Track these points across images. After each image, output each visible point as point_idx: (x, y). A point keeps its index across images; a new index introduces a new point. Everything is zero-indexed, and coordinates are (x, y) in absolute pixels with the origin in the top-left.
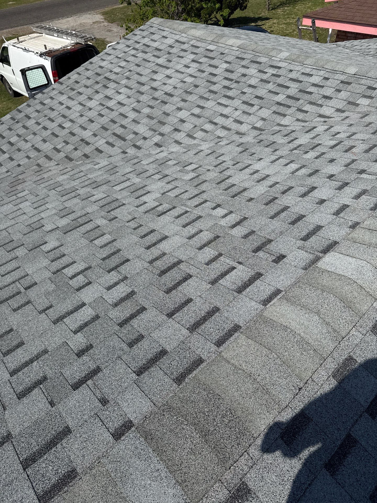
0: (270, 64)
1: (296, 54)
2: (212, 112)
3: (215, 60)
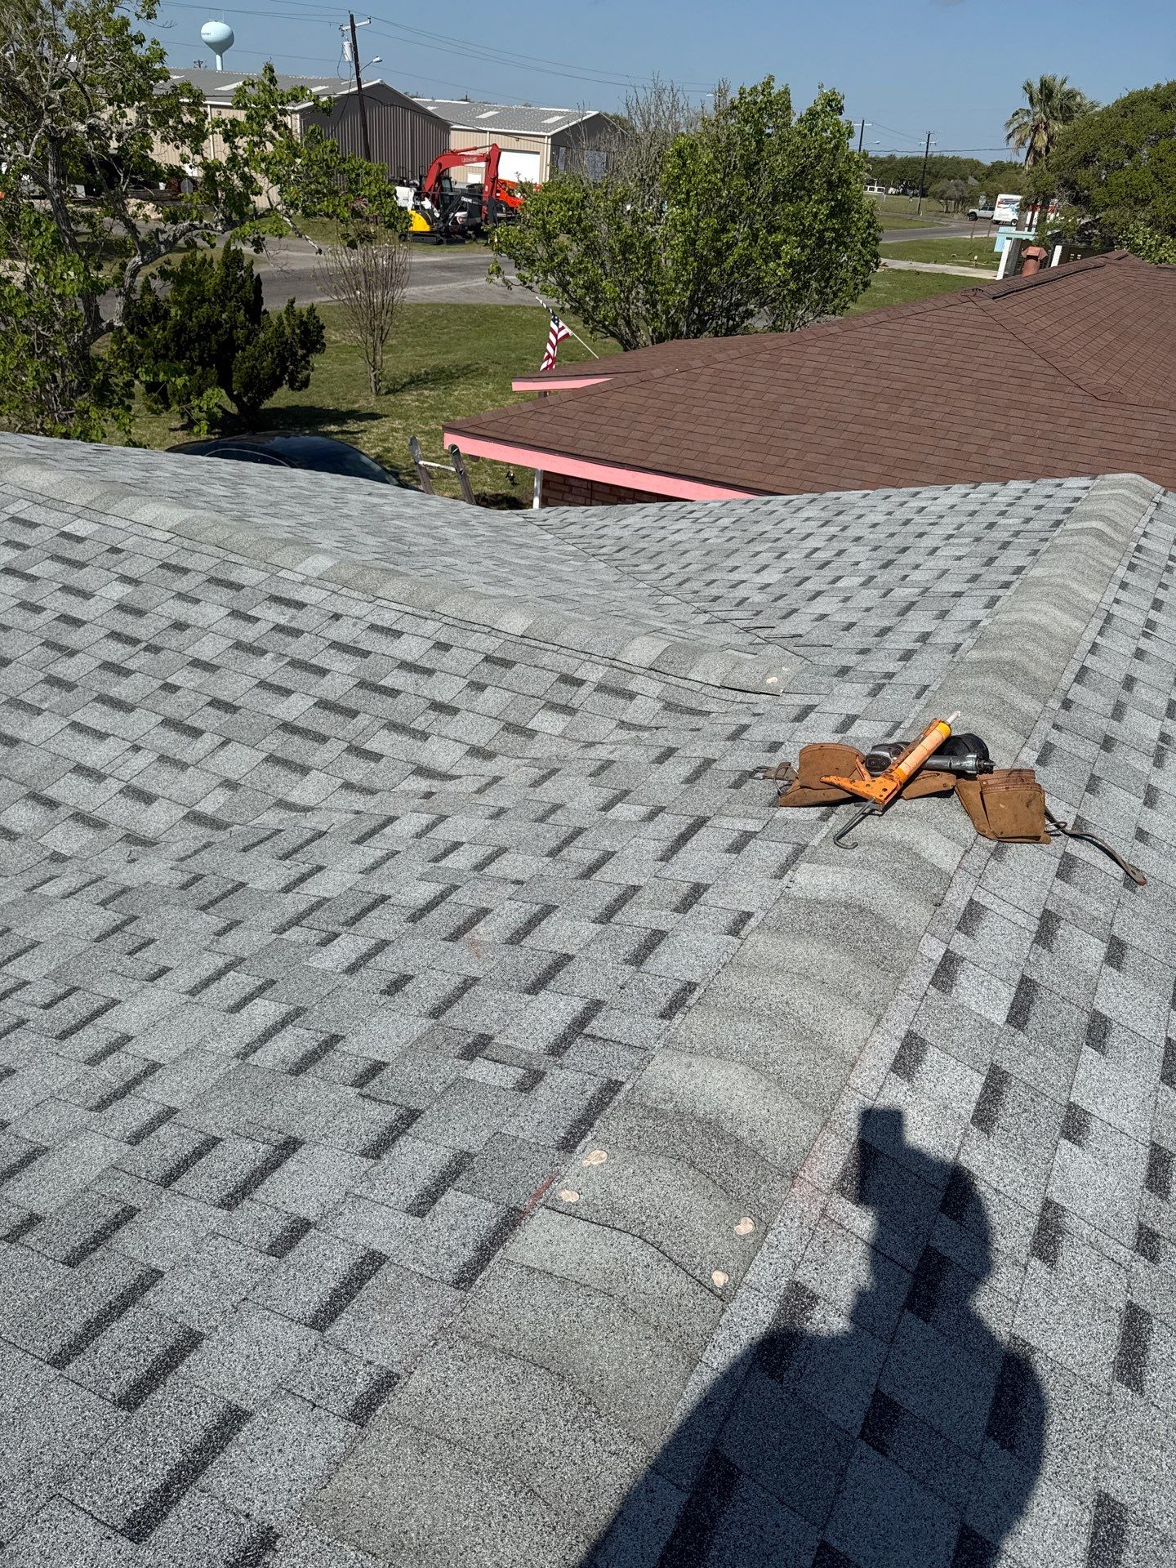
0: (273, 591)
1: (354, 564)
2: (46, 759)
3: (87, 569)
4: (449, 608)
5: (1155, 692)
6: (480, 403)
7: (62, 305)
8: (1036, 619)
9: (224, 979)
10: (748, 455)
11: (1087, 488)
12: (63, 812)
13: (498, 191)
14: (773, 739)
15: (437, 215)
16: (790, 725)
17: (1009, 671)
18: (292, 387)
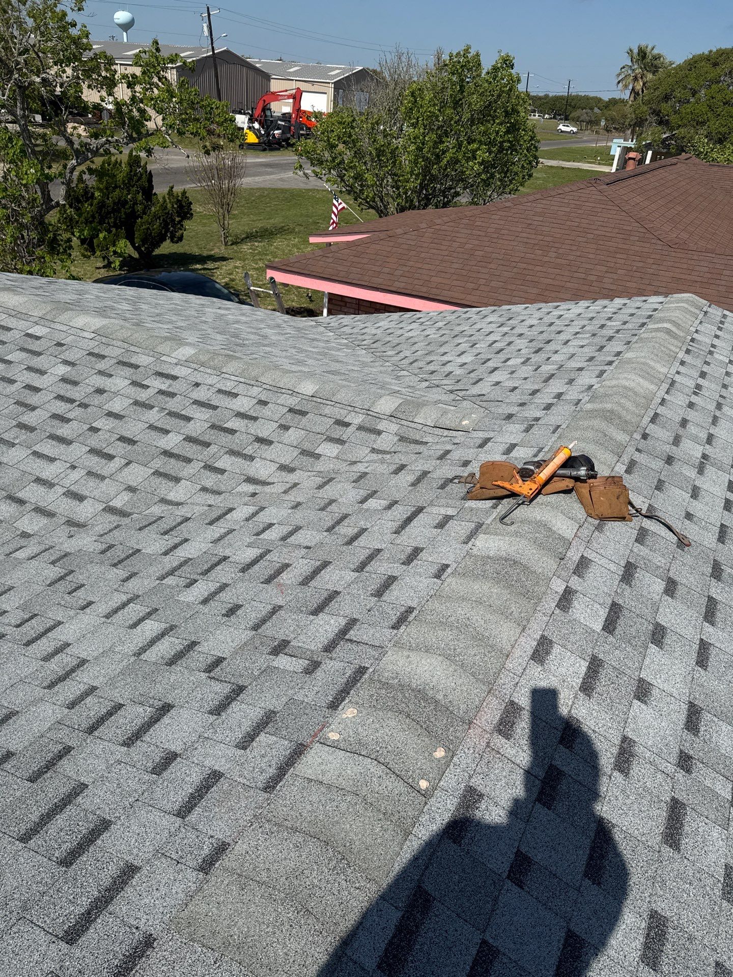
0: (158, 369)
1: (208, 351)
2: (17, 474)
3: (42, 356)
4: (266, 379)
5: (700, 429)
6: (290, 250)
7: (27, 191)
8: (627, 384)
9: (127, 608)
10: (455, 283)
11: (662, 303)
12: (28, 507)
13: (301, 117)
14: (465, 459)
15: (263, 132)
16: (476, 450)
17: (609, 416)
18: (172, 241)
